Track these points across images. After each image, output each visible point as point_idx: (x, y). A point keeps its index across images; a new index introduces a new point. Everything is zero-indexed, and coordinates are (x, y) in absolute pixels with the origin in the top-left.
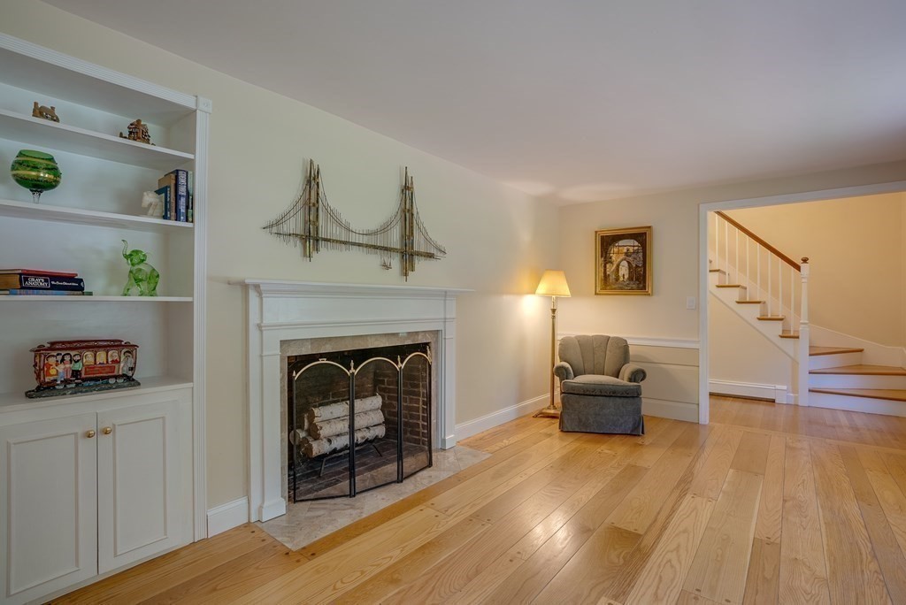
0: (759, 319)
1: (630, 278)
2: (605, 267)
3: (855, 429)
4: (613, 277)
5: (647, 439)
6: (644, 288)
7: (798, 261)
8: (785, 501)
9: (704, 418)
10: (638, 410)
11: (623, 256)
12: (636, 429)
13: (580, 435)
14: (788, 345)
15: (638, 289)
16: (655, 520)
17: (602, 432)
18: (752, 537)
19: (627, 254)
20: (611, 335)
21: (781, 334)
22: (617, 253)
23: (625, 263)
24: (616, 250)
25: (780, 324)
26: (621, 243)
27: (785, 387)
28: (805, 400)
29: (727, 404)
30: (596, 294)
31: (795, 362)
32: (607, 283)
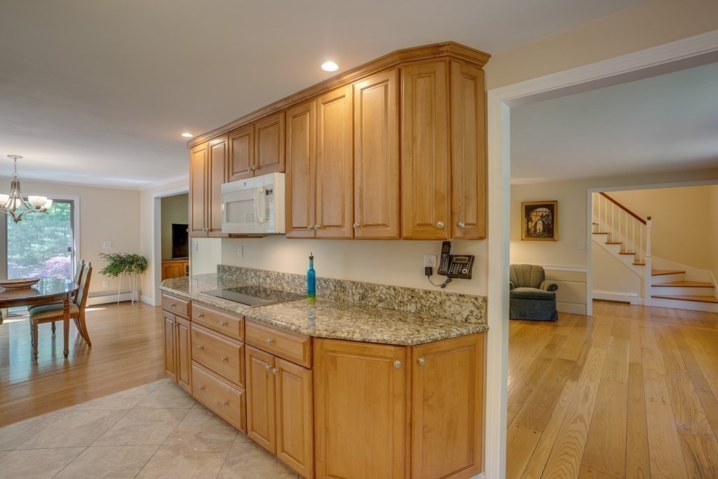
0: (620, 254)
1: (544, 231)
2: (528, 224)
3: (680, 319)
4: (532, 230)
5: (560, 323)
6: (553, 236)
7: (645, 219)
8: (642, 349)
9: (590, 312)
10: (554, 307)
11: (539, 218)
12: (553, 318)
13: (521, 321)
14: (638, 269)
15: (549, 237)
16: (579, 356)
17: (534, 319)
18: (628, 362)
19: (541, 216)
20: (533, 264)
21: (633, 262)
22: (535, 216)
23: (540, 222)
24: (535, 214)
25: (633, 256)
26: (538, 210)
27: (636, 295)
28: (649, 302)
29: (601, 305)
30: (522, 240)
31: (642, 279)
32: (530, 234)
